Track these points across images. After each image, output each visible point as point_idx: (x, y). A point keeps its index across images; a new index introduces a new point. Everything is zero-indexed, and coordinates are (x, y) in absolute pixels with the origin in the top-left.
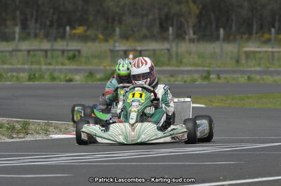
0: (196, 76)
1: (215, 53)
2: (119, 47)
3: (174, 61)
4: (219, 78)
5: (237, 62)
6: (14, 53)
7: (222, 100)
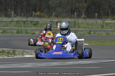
0: (85, 32)
2: (54, 20)
3: (76, 26)
4: (95, 33)
5: (102, 27)
6: (11, 22)
7: (95, 42)
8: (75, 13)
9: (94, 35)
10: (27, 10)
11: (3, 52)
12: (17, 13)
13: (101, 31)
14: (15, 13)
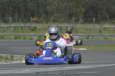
0: (83, 37)
1: (91, 28)
2: (52, 25)
3: (74, 32)
4: (93, 38)
5: (100, 31)
6: (9, 28)
7: (93, 47)
8: (73, 18)
9: (92, 39)
10: (25, 16)
12: (15, 19)
13: (99, 36)
14: (13, 18)
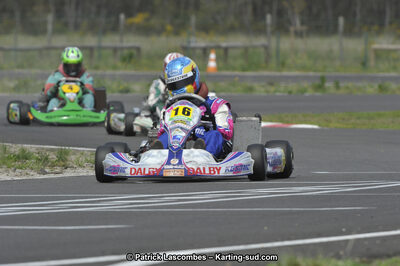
0: (305, 84)
1: (331, 51)
2: (196, 42)
4: (337, 87)
5: (364, 64)
6: (45, 52)
9: (337, 92)
11: (24, 157)
13: (360, 78)
14: (59, 18)
